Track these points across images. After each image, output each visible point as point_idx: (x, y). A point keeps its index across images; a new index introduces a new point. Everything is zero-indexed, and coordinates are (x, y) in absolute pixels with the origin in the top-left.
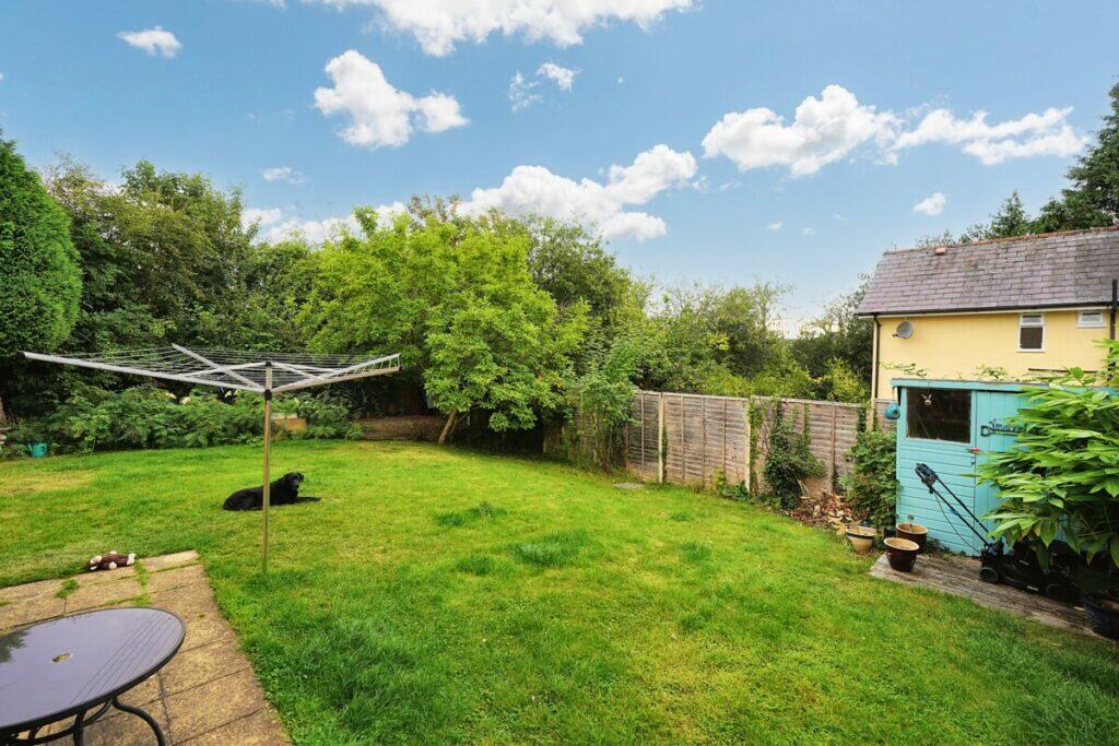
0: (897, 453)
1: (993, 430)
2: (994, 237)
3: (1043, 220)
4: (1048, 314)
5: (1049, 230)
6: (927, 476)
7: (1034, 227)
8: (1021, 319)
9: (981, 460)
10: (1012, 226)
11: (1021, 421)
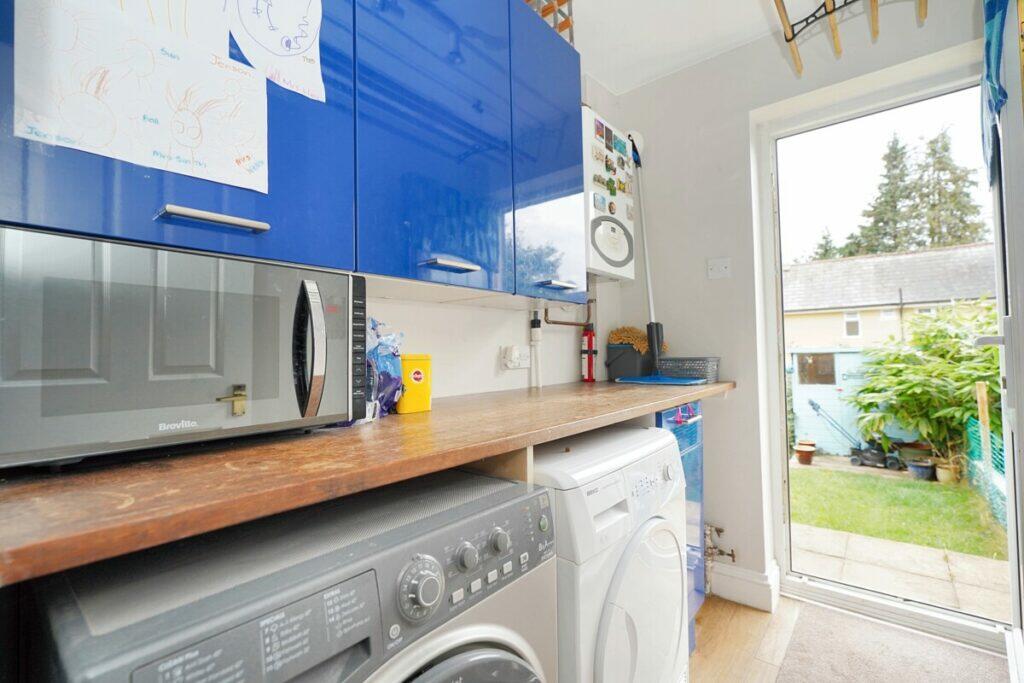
0: (793, 397)
1: (850, 376)
2: (814, 259)
3: (847, 246)
4: (863, 311)
5: (851, 254)
6: (815, 406)
7: (841, 251)
8: (845, 316)
9: (843, 395)
10: (826, 251)
11: (864, 368)
